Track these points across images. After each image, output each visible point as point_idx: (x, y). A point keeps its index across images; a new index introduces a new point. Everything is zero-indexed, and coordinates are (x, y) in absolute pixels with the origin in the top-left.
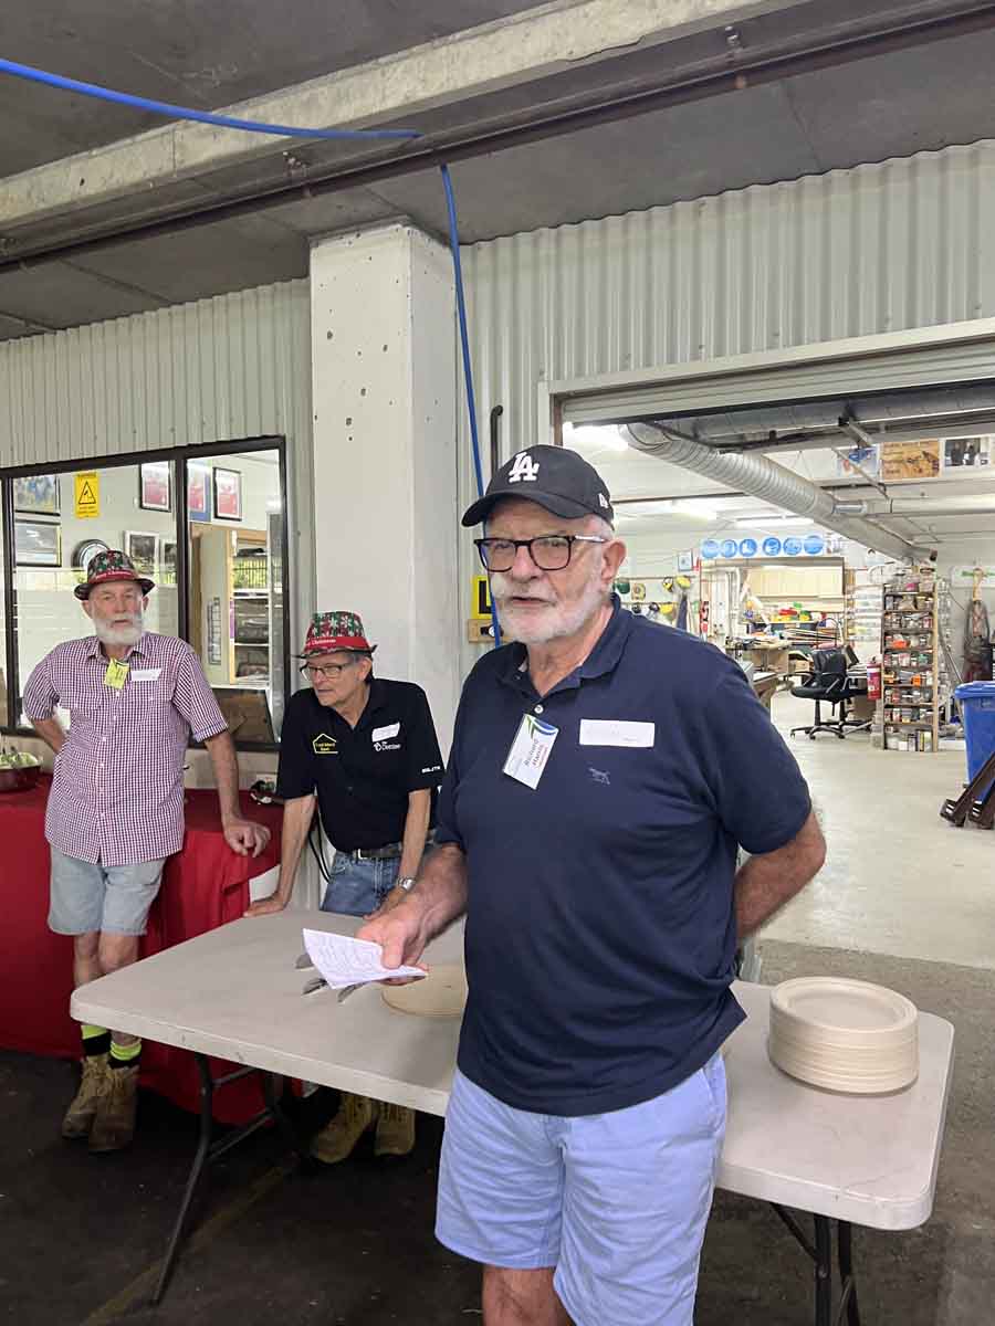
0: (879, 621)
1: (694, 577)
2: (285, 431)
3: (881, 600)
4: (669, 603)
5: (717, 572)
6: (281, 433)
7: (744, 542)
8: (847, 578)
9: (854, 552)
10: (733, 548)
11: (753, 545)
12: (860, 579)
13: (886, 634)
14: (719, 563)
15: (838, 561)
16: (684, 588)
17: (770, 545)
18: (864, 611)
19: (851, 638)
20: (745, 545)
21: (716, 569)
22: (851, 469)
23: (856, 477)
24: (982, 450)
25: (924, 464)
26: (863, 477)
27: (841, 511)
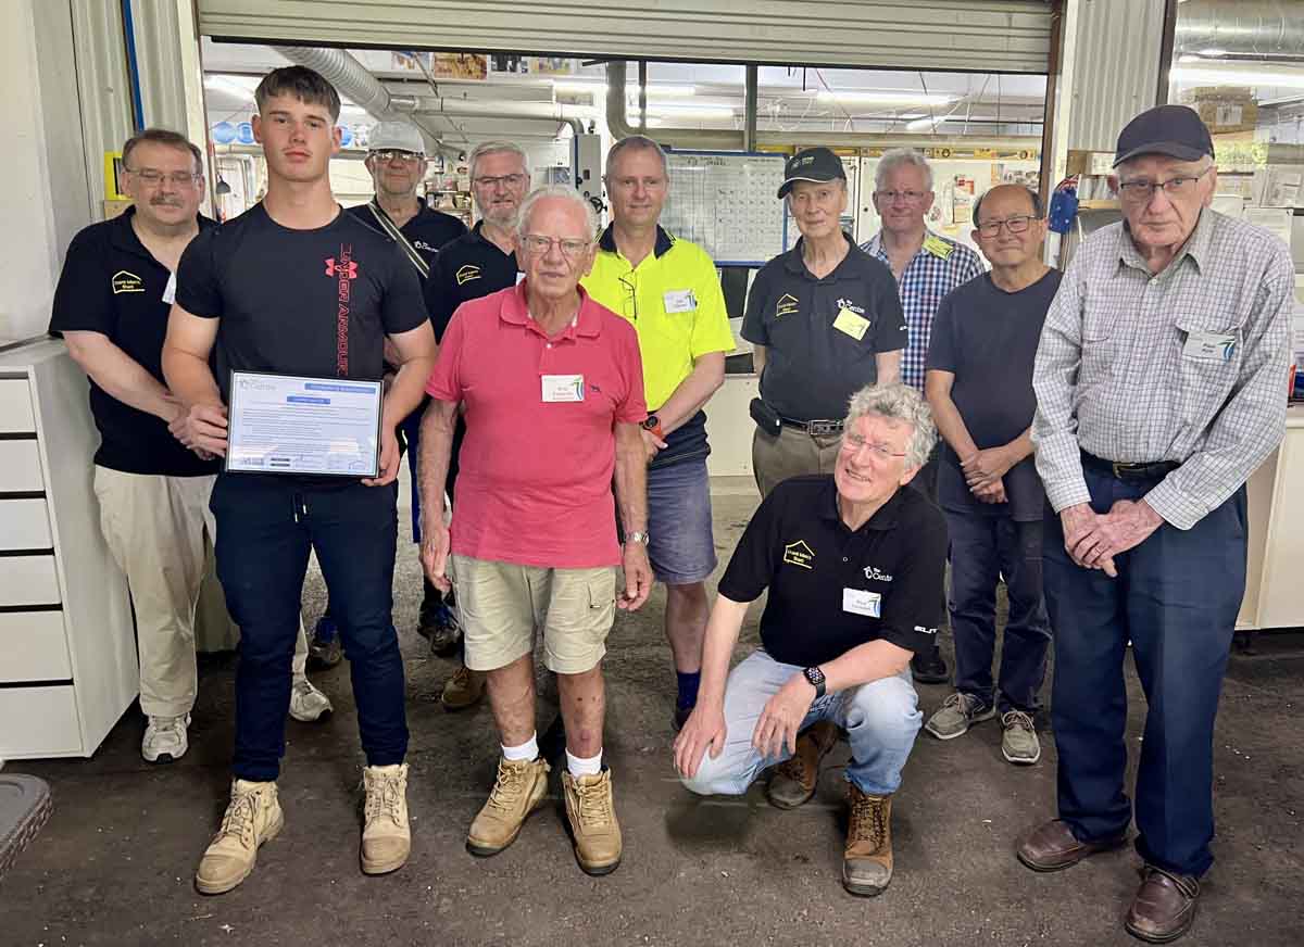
14: (233, 148)
22: (406, 62)
23: (411, 71)
24: (523, 59)
25: (473, 66)
26: (421, 71)
27: (395, 105)
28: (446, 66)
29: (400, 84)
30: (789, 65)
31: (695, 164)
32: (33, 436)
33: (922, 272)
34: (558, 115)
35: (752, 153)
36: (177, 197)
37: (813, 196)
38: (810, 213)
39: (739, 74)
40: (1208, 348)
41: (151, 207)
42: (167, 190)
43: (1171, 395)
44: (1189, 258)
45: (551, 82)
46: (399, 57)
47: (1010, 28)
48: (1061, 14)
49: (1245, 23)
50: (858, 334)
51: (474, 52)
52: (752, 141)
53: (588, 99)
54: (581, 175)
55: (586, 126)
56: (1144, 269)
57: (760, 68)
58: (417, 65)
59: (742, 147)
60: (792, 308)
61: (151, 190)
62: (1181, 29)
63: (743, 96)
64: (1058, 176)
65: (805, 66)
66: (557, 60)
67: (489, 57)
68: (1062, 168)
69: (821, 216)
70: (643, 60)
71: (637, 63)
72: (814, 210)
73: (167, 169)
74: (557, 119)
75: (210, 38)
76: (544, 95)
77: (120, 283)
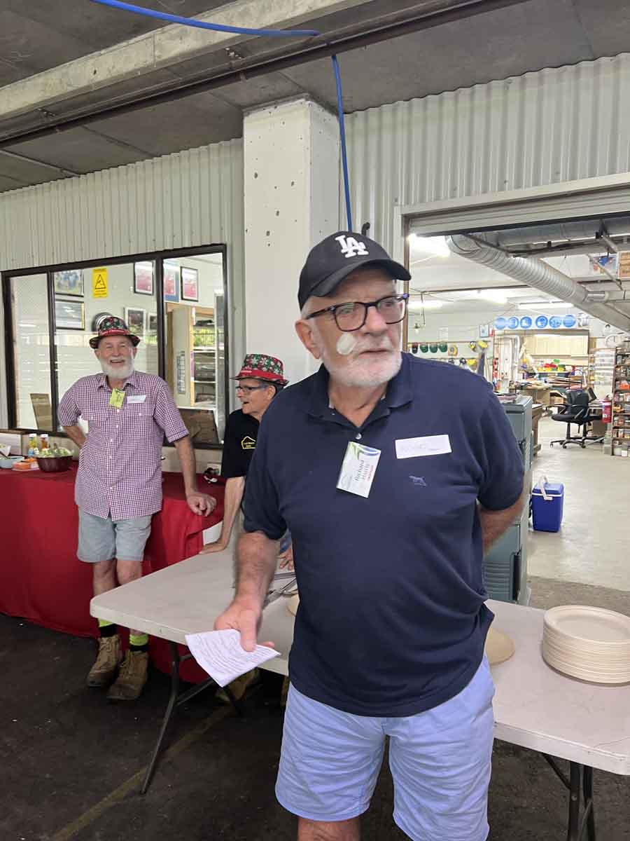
0: (612, 372)
1: (490, 341)
2: (226, 240)
3: (614, 358)
4: (473, 358)
5: (505, 339)
6: (224, 242)
7: (523, 318)
8: (591, 343)
9: (596, 326)
10: (516, 323)
11: (529, 321)
12: (600, 344)
13: (616, 380)
14: (506, 332)
15: (586, 332)
16: (483, 349)
17: (541, 320)
18: (601, 365)
19: (592, 382)
20: (524, 321)
21: (504, 337)
22: (599, 269)
23: (601, 275)
26: (607, 275)
27: (589, 297)
28: (627, 268)
29: (595, 284)
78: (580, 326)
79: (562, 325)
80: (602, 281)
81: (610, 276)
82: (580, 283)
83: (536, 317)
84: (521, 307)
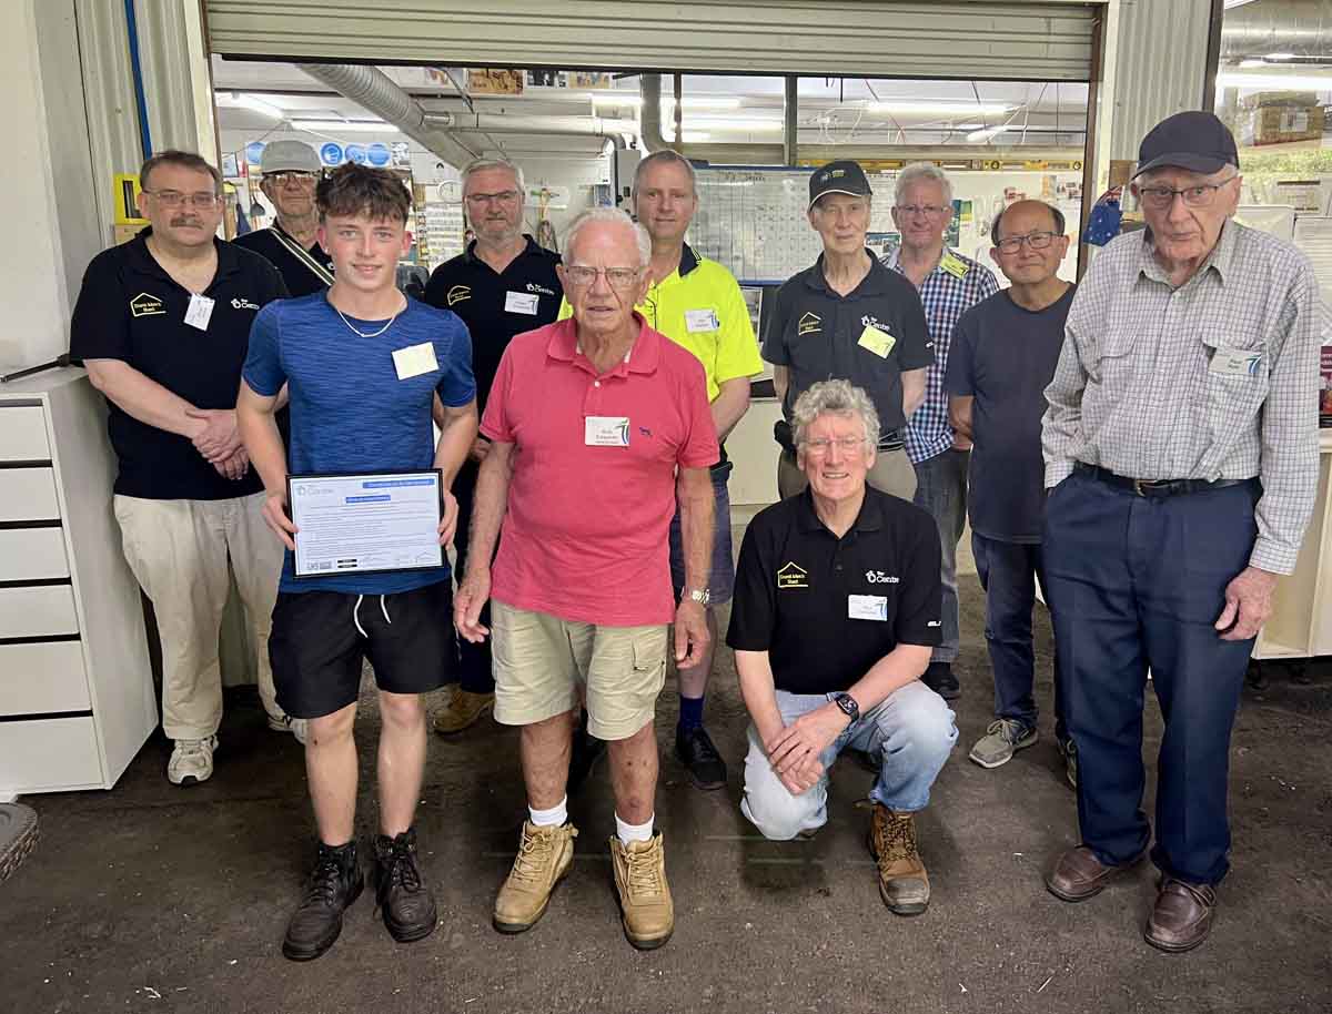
0: (460, 240)
1: (241, 185)
12: (430, 195)
17: (331, 151)
18: (438, 230)
22: (439, 77)
23: (445, 86)
24: (561, 73)
25: (509, 81)
26: (454, 87)
27: (427, 121)
28: (481, 80)
29: (436, 101)
30: (827, 76)
31: (733, 180)
32: (48, 464)
33: (937, 290)
34: (598, 130)
35: (792, 167)
36: (197, 219)
37: (844, 210)
38: (841, 228)
39: (778, 86)
40: (1234, 364)
41: (170, 229)
42: (188, 211)
43: (1195, 412)
44: (1214, 271)
45: (590, 95)
46: (431, 71)
47: (1050, 34)
48: (1101, 20)
49: (1304, 24)
50: (883, 352)
51: (510, 67)
52: (792, 155)
53: (630, 113)
54: (621, 193)
55: (628, 141)
56: (1166, 282)
57: (799, 79)
58: (450, 81)
59: (782, 161)
60: (815, 327)
61: (171, 212)
62: (1229, 31)
63: (782, 107)
64: (1101, 188)
65: (842, 76)
66: (595, 74)
67: (524, 73)
68: (1104, 178)
69: (851, 231)
70: (678, 73)
71: (672, 76)
72: (846, 224)
73: (188, 191)
74: (597, 135)
75: (220, 56)
76: (584, 110)
77: (141, 306)
78: (395, 164)
79: (367, 160)
80: (443, 96)
81: (459, 89)
82: (412, 95)
83: (323, 144)
84: (296, 125)
